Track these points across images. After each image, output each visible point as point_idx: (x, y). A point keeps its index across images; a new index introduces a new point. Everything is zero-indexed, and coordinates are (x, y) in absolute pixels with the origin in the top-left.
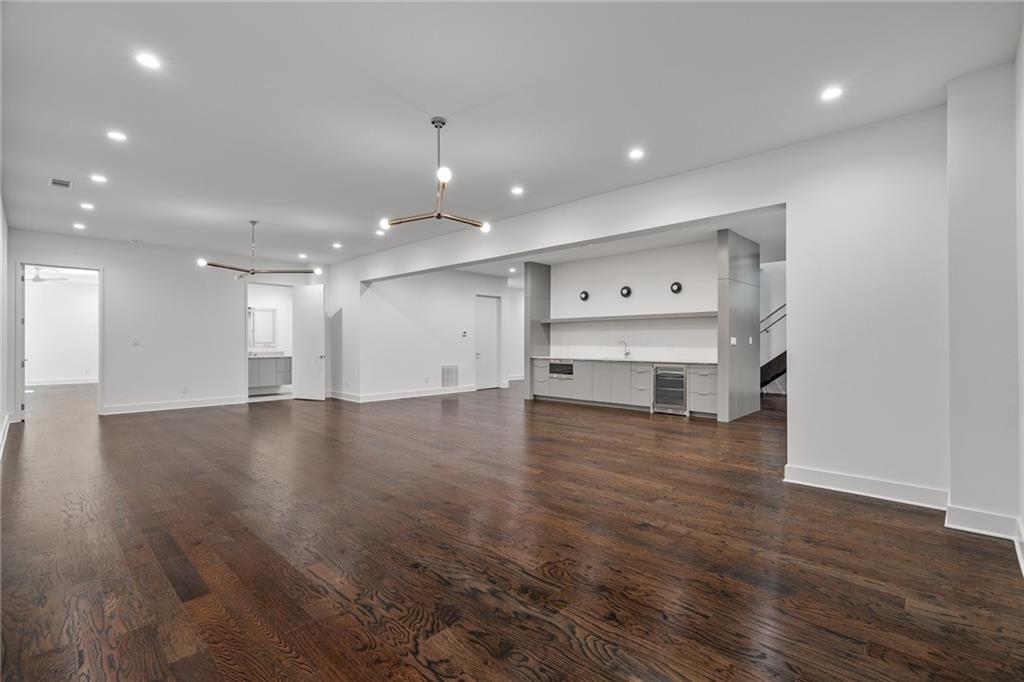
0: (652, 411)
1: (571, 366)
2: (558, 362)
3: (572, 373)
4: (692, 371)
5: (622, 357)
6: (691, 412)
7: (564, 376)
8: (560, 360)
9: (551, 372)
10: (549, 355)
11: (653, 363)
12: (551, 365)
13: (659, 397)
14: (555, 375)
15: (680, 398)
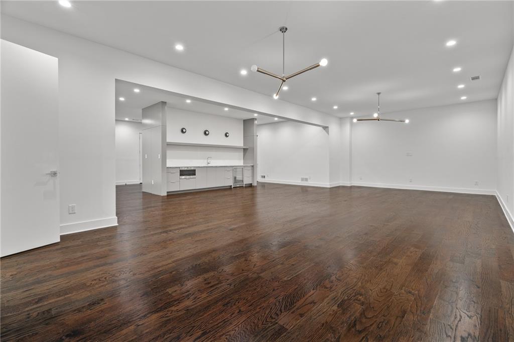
0: (232, 187)
1: (194, 171)
2: (186, 169)
3: (195, 175)
4: (245, 169)
6: (245, 184)
7: (189, 177)
8: (188, 167)
9: (180, 175)
11: (233, 166)
12: (180, 171)
14: (183, 177)
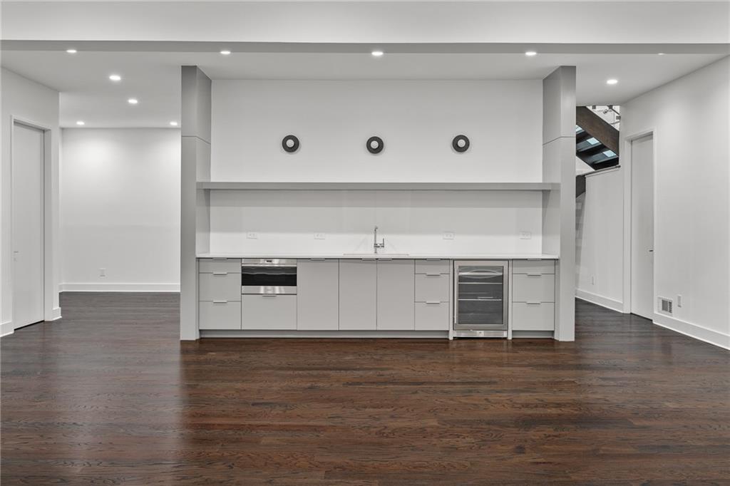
0: (451, 338)
1: (295, 269)
2: (263, 263)
4: (516, 270)
5: (368, 252)
6: (513, 332)
7: (277, 289)
8: (269, 260)
9: (244, 283)
10: (208, 251)
11: (454, 260)
12: (244, 269)
13: (465, 313)
14: (255, 289)
15: (497, 313)
